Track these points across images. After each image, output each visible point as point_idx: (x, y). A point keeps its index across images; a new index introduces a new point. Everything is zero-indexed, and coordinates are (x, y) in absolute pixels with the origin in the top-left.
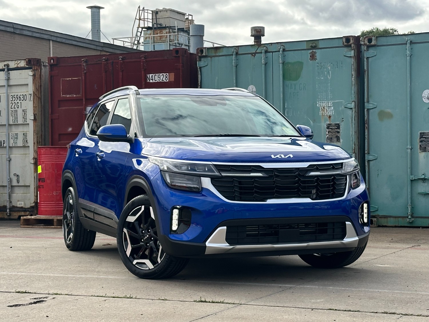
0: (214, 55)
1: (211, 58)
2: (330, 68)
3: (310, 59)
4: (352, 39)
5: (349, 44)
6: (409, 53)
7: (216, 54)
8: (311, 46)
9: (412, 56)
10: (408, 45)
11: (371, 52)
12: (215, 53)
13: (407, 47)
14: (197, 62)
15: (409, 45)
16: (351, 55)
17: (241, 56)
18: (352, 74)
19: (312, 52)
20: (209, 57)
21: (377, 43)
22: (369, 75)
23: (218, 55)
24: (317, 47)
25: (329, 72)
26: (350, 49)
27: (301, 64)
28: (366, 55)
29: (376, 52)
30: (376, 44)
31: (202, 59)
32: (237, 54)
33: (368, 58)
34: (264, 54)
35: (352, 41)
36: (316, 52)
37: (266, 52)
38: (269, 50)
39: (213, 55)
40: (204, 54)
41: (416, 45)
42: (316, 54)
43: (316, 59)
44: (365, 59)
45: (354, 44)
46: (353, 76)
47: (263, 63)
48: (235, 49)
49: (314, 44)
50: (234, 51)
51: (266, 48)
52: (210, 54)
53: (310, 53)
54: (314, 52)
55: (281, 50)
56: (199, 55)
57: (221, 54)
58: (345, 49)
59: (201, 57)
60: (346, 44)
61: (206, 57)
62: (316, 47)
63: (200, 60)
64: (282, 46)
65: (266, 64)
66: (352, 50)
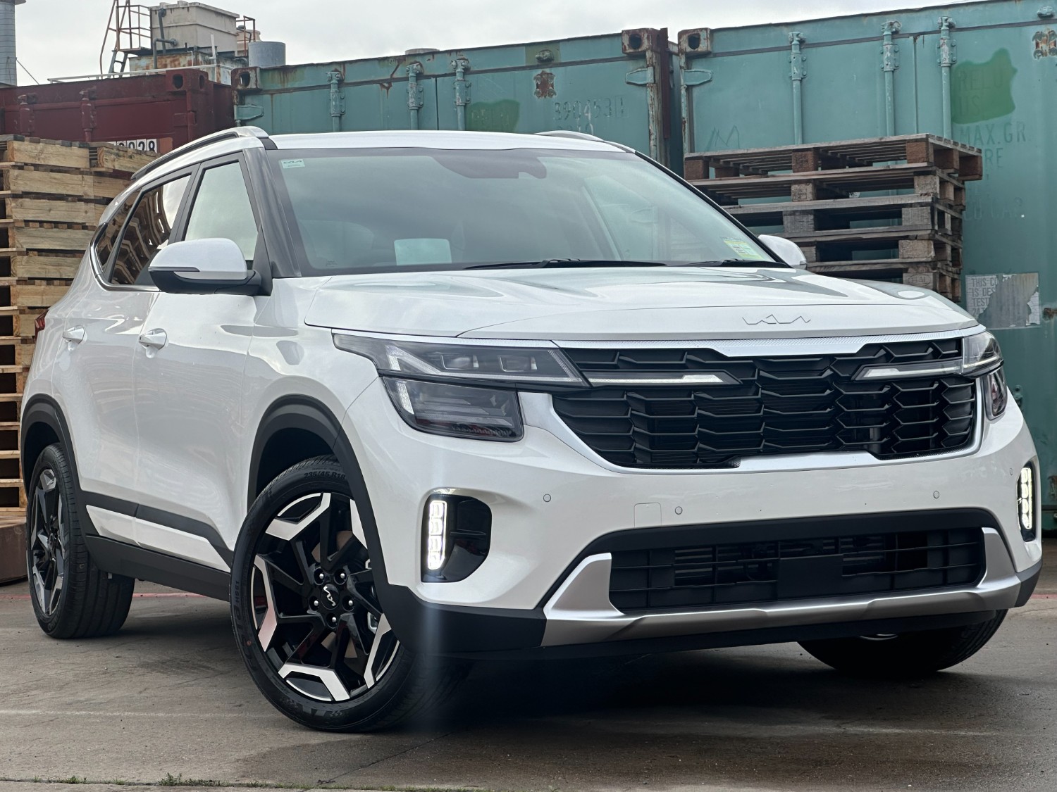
0: (280, 87)
1: (272, 94)
2: (590, 115)
3: (537, 93)
4: (648, 38)
5: (640, 50)
6: (796, 71)
7: (286, 84)
8: (539, 59)
9: (804, 80)
10: (795, 50)
11: (700, 71)
12: (283, 82)
13: (793, 56)
14: (235, 107)
15: (798, 51)
16: (645, 78)
17: (352, 88)
18: (650, 131)
19: (543, 73)
20: (267, 92)
21: (712, 48)
22: (695, 132)
23: (289, 86)
24: (555, 62)
25: (587, 128)
26: (641, 63)
27: (512, 106)
28: (684, 81)
29: (710, 71)
30: (709, 49)
31: (248, 100)
32: (341, 83)
33: (689, 88)
34: (414, 83)
35: (646, 44)
36: (551, 74)
37: (420, 76)
38: (427, 73)
39: (276, 88)
40: (252, 85)
41: (814, 49)
42: (552, 79)
44: (683, 92)
45: (652, 51)
46: (653, 137)
47: (411, 105)
48: (336, 70)
49: (547, 54)
50: (334, 77)
51: (419, 66)
52: (269, 86)
53: (536, 78)
54: (548, 74)
55: (460, 69)
56: (239, 87)
57: (296, 85)
58: (631, 65)
59: (243, 95)
60: (631, 51)
61: (257, 92)
62: (553, 60)
63: (242, 103)
64: (462, 61)
65: (419, 108)
66: (648, 66)
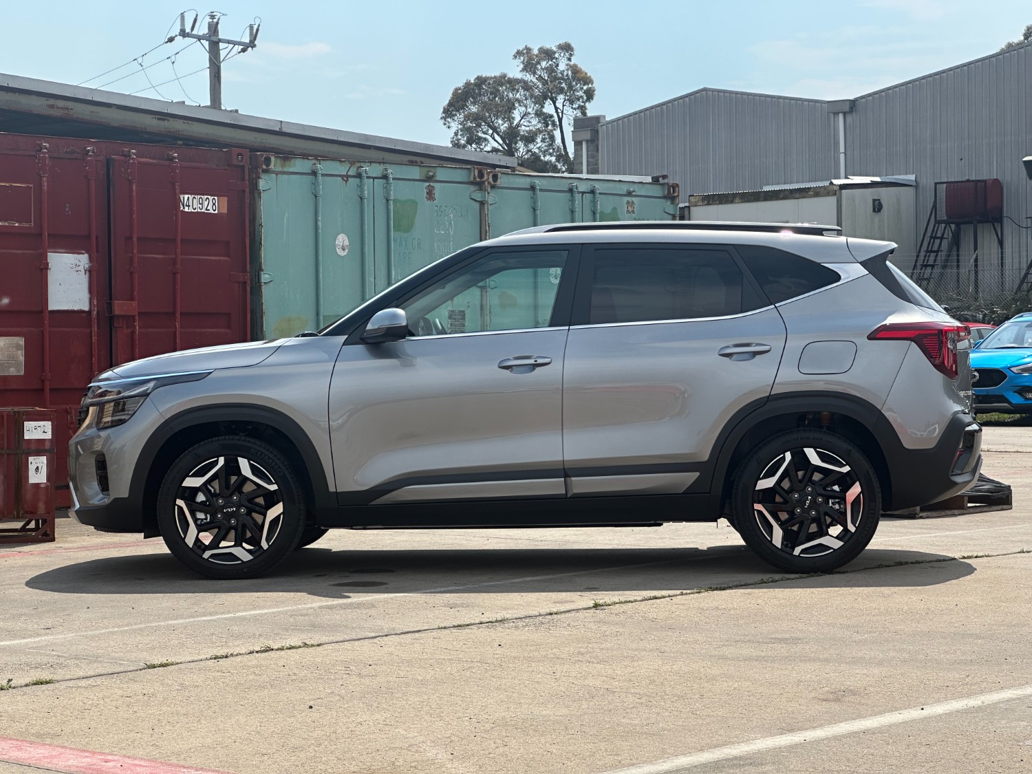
3: (426, 198)
5: (482, 180)
8: (427, 176)
10: (538, 192)
11: (492, 196)
12: (282, 167)
13: (537, 196)
14: (259, 180)
20: (273, 172)
23: (286, 170)
24: (435, 179)
25: (451, 223)
27: (414, 204)
29: (497, 197)
30: (499, 184)
31: (263, 176)
33: (489, 205)
35: (486, 177)
40: (272, 167)
42: (434, 190)
43: (434, 199)
49: (431, 173)
50: (319, 169)
53: (426, 188)
54: (432, 186)
56: (264, 167)
58: (472, 188)
60: (479, 180)
63: (261, 178)
66: (485, 191)
